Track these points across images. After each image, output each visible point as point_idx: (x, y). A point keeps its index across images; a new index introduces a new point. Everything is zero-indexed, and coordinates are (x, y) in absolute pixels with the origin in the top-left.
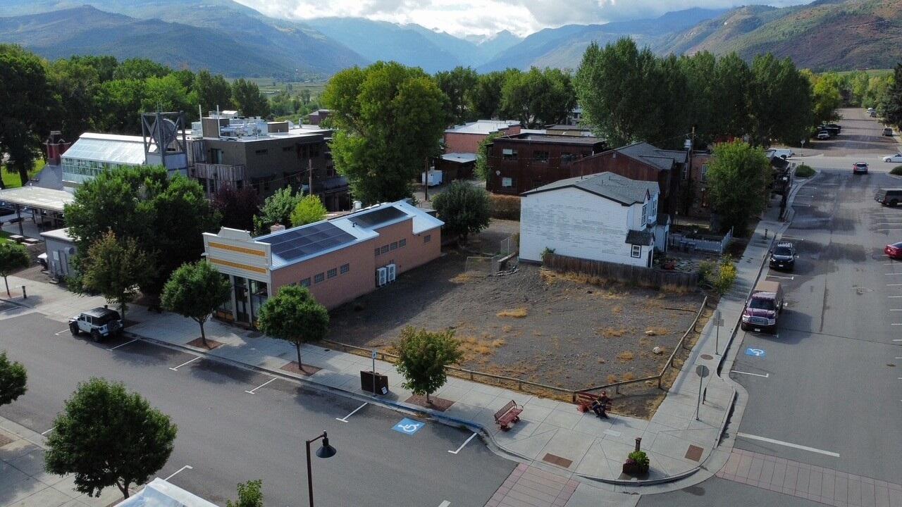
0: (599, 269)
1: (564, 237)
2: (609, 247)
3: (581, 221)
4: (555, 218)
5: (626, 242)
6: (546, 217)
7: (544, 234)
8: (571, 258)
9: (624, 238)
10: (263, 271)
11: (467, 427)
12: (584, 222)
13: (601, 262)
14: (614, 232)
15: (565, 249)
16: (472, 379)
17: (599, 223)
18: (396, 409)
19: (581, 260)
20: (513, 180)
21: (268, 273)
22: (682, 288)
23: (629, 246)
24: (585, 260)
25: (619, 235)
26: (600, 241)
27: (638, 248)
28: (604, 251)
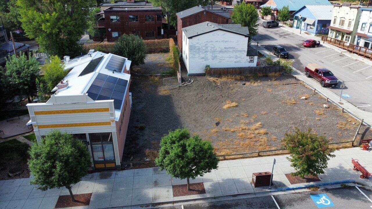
0: (237, 71)
1: (214, 58)
2: (238, 59)
3: (223, 48)
4: (209, 48)
5: (247, 55)
6: (204, 48)
7: (203, 58)
8: (222, 68)
9: (246, 53)
10: (108, 123)
11: (347, 184)
12: (225, 48)
13: (238, 68)
14: (241, 51)
15: (215, 64)
17: (233, 48)
18: (293, 191)
19: (228, 68)
20: (118, 33)
21: (113, 125)
22: (277, 73)
23: (248, 57)
24: (230, 68)
25: (243, 53)
26: (233, 57)
27: (252, 58)
28: (235, 62)
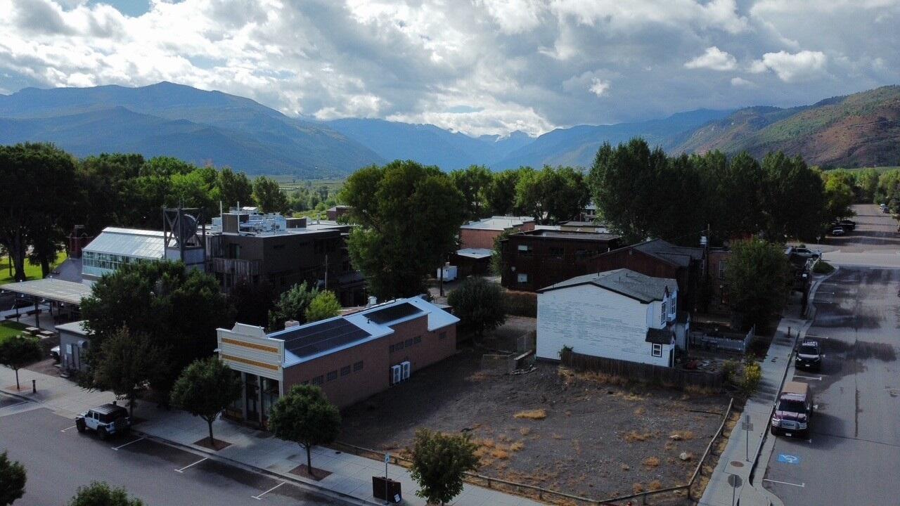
0: (619, 369)
1: (582, 335)
2: (629, 345)
3: (599, 319)
4: (573, 315)
5: (647, 340)
6: (563, 314)
7: (562, 332)
9: (644, 336)
10: (276, 368)
12: (603, 319)
13: (621, 361)
14: (633, 330)
15: (583, 347)
16: (490, 487)
17: (617, 321)
19: (600, 358)
20: (528, 276)
21: (280, 371)
22: (706, 388)
23: (650, 344)
24: (605, 359)
25: (639, 334)
26: (619, 339)
27: (659, 347)
28: (623, 350)
